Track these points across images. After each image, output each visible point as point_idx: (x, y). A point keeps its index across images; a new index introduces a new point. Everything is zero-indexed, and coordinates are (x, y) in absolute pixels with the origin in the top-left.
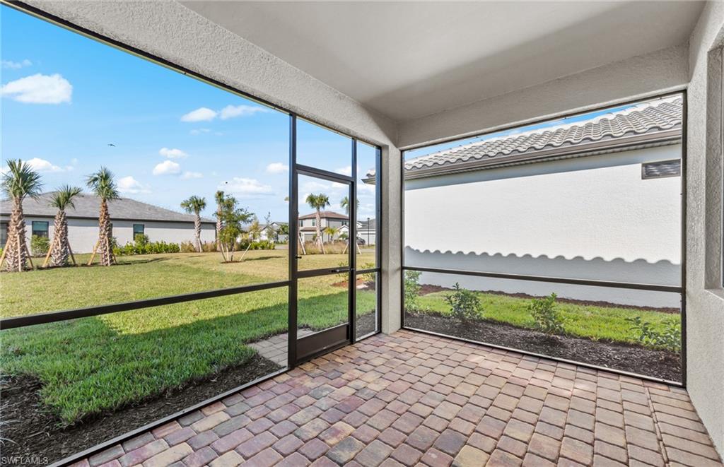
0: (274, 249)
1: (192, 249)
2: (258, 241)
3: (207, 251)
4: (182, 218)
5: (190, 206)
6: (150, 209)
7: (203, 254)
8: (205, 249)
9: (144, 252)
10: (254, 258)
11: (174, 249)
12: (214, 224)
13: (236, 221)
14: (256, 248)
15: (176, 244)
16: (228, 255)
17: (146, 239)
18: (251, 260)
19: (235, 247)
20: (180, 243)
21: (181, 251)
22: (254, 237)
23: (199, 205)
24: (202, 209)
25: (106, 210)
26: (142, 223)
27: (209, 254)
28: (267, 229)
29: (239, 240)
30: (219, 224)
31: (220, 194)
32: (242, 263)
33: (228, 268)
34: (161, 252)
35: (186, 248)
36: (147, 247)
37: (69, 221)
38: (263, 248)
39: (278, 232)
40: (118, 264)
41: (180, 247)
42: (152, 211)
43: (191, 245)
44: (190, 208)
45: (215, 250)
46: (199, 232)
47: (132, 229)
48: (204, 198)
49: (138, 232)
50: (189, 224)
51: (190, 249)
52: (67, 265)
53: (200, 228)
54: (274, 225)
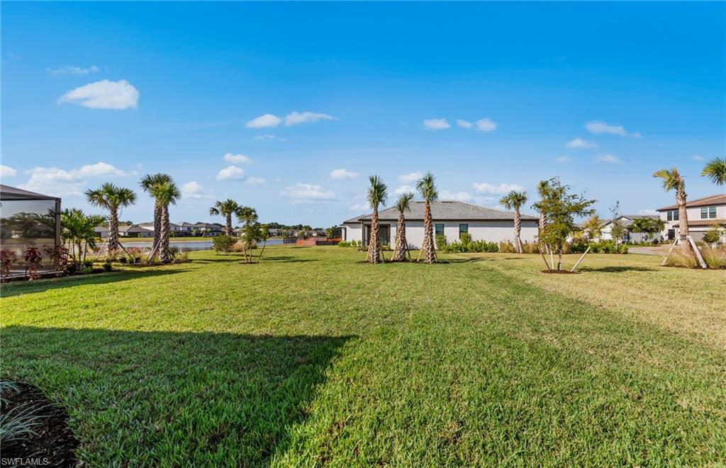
0: (626, 253)
1: (512, 250)
2: (596, 240)
3: (528, 253)
4: (502, 216)
5: (509, 202)
6: (473, 209)
7: (523, 256)
8: (525, 249)
9: (466, 250)
10: (595, 268)
11: (493, 249)
12: (537, 221)
13: (565, 214)
14: (596, 251)
15: (495, 243)
16: (553, 260)
17: (469, 237)
18: (590, 270)
19: (564, 248)
20: (499, 242)
21: (499, 251)
22: (591, 236)
23: (519, 200)
24: (522, 204)
25: (429, 211)
26: (466, 223)
27: (531, 256)
28: (612, 225)
29: (569, 239)
30: (542, 220)
31: (543, 185)
32: (575, 276)
33: (551, 282)
34: (480, 251)
35: (505, 248)
36: (469, 245)
37: (406, 223)
38: (607, 251)
39: (630, 229)
40: (438, 262)
41: (499, 247)
42: (475, 211)
43: (511, 244)
44: (509, 204)
45: (537, 252)
46: (519, 231)
47: (458, 228)
48: (525, 193)
49: (463, 231)
50: (507, 222)
51: (509, 249)
52: (404, 260)
53: (520, 227)
54: (623, 219)
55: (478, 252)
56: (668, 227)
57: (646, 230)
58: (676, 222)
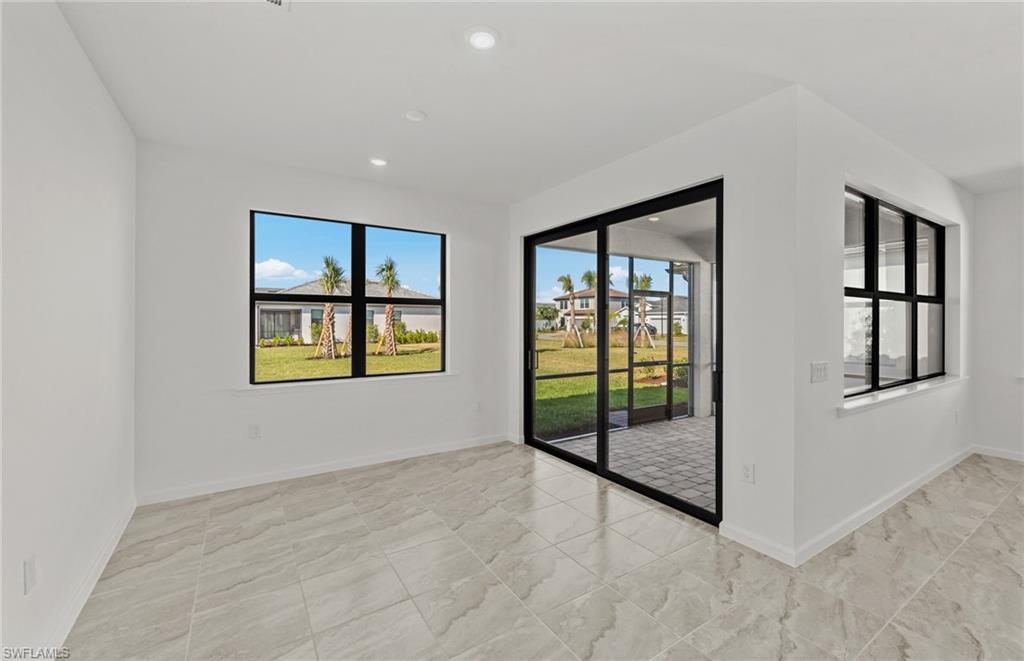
9: (406, 341)
40: (399, 354)
55: (417, 342)
56: (561, 315)
57: (546, 318)
58: (566, 311)
